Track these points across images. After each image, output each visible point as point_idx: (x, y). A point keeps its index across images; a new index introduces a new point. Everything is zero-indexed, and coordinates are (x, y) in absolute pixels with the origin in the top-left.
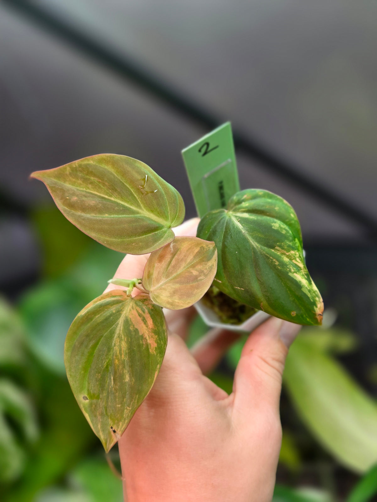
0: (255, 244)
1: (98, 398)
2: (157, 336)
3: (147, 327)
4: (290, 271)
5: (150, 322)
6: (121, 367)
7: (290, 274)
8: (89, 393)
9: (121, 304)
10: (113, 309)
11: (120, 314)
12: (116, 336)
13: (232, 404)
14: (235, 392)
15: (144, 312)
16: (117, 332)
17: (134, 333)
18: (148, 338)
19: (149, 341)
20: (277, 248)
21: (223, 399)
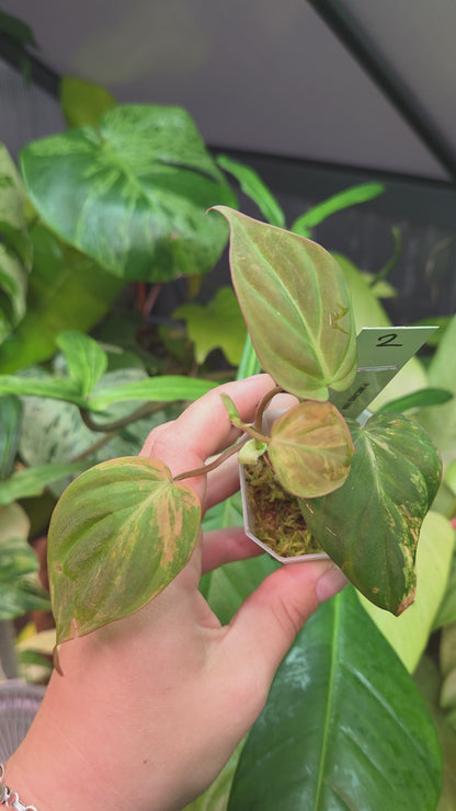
0: (380, 489)
1: (74, 579)
2: (177, 550)
3: (172, 530)
4: (403, 541)
5: (178, 527)
6: (115, 564)
7: (400, 545)
8: (66, 566)
9: (154, 482)
10: (141, 485)
11: (146, 496)
12: (129, 521)
13: (220, 639)
14: (231, 626)
15: (177, 510)
16: (132, 518)
17: (151, 531)
18: (166, 545)
19: (165, 549)
20: (403, 506)
21: (212, 627)
